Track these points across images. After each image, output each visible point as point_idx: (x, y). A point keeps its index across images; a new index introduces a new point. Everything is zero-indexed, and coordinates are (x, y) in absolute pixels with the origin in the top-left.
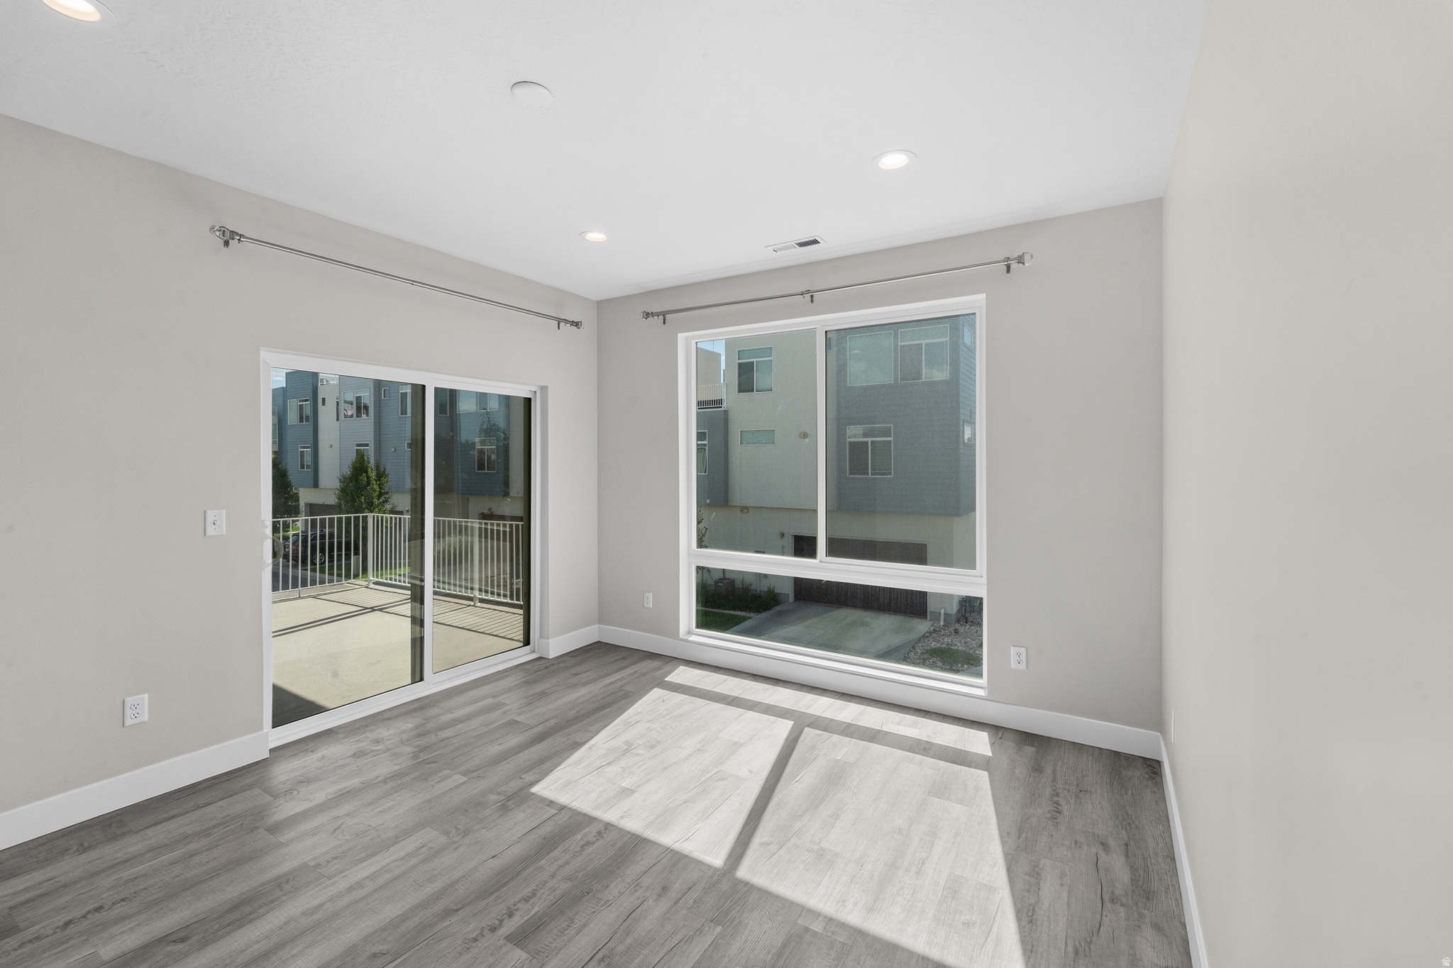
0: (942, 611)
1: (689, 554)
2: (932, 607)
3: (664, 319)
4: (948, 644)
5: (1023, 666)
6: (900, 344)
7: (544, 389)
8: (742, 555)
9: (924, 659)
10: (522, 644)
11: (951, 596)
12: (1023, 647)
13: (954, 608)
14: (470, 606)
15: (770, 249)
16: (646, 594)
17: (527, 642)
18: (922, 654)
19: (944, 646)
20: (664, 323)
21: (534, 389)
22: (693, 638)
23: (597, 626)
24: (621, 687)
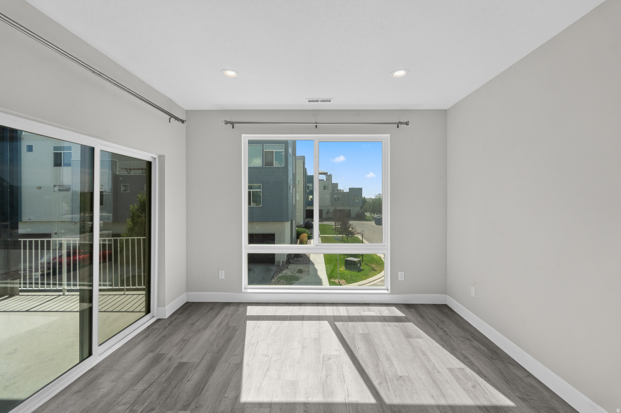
0: (281, 260)
1: (245, 248)
2: (277, 259)
3: (233, 126)
4: (285, 274)
5: (403, 279)
6: (265, 150)
7: (162, 158)
8: (269, 246)
9: (279, 281)
10: (144, 314)
11: (284, 254)
12: (403, 271)
13: (285, 259)
14: (60, 295)
15: (308, 100)
16: (220, 272)
17: (148, 311)
18: (277, 279)
19: (284, 274)
20: (233, 128)
21: (155, 156)
22: (249, 291)
23: (185, 294)
24: (227, 324)
